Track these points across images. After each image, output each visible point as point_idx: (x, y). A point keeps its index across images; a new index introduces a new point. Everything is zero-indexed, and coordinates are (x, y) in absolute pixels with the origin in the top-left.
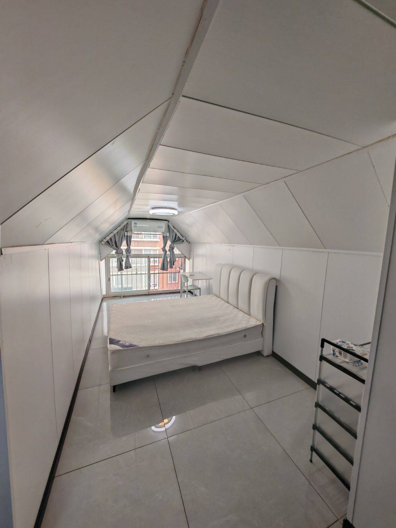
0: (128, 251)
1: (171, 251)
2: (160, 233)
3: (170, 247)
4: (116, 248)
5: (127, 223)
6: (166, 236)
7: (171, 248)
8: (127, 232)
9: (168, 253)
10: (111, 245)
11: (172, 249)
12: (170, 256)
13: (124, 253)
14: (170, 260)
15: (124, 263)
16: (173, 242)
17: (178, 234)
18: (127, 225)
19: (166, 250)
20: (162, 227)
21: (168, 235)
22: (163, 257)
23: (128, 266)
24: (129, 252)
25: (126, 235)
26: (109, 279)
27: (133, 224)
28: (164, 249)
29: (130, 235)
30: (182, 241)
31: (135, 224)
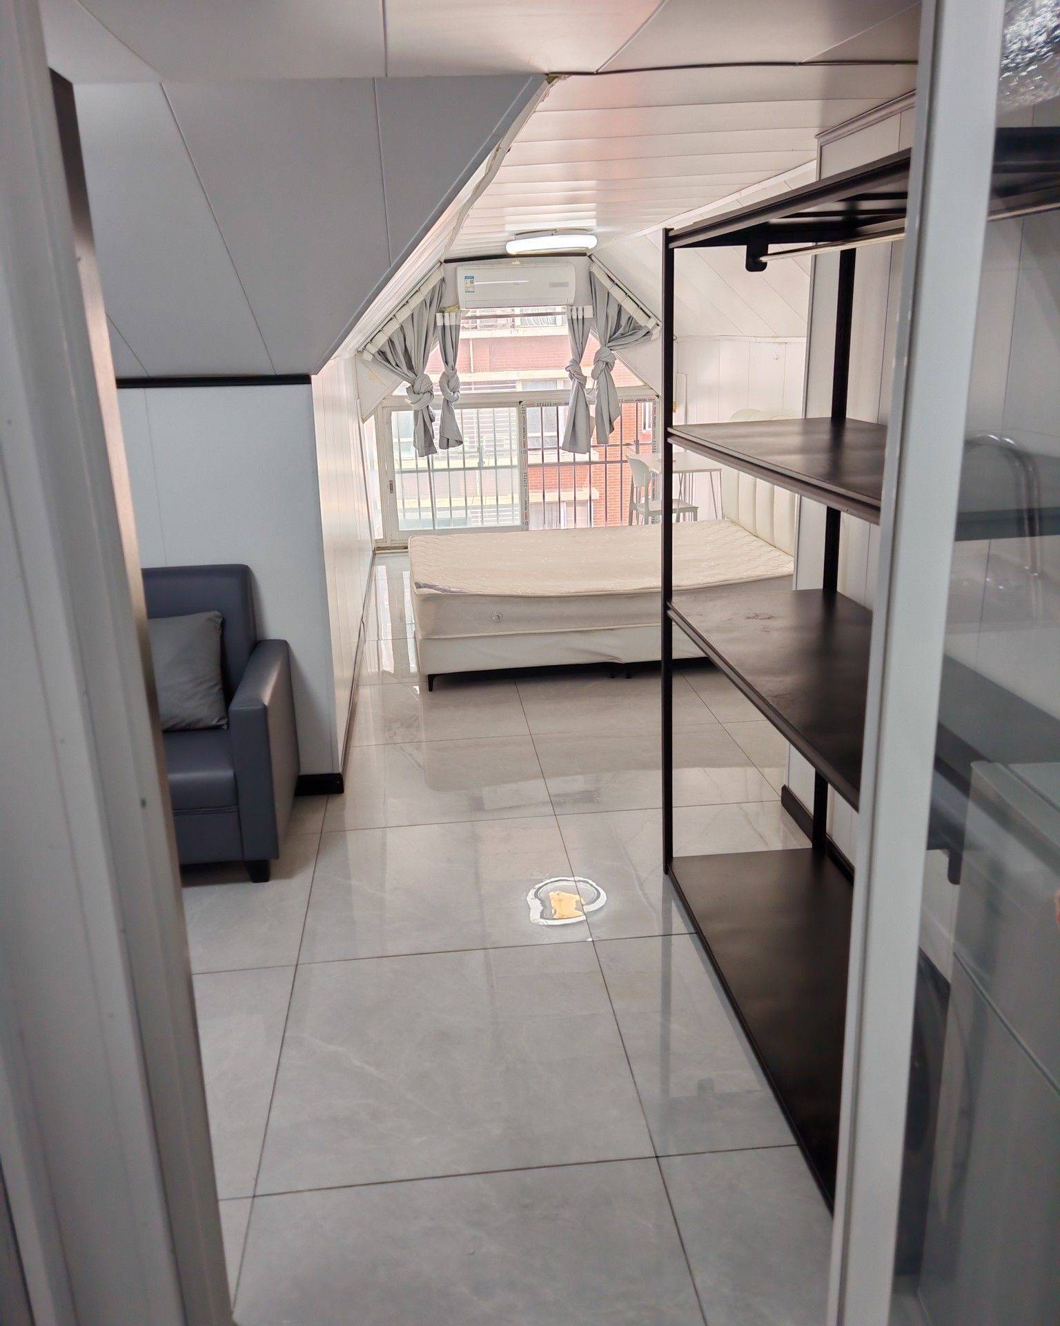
0: (449, 381)
1: (602, 378)
2: (559, 309)
3: (597, 361)
4: (411, 375)
5: (443, 280)
6: (580, 317)
7: (602, 366)
8: (443, 312)
9: (590, 384)
10: (394, 364)
11: (605, 366)
12: (599, 396)
13: (437, 392)
14: (599, 411)
15: (436, 427)
16: (609, 342)
17: (629, 307)
18: (441, 287)
19: (582, 375)
20: (564, 285)
21: (589, 313)
22: (571, 401)
23: (452, 440)
24: (452, 384)
25: (440, 323)
26: (392, 487)
27: (461, 284)
28: (575, 371)
29: (453, 323)
30: (643, 332)
31: (469, 280)
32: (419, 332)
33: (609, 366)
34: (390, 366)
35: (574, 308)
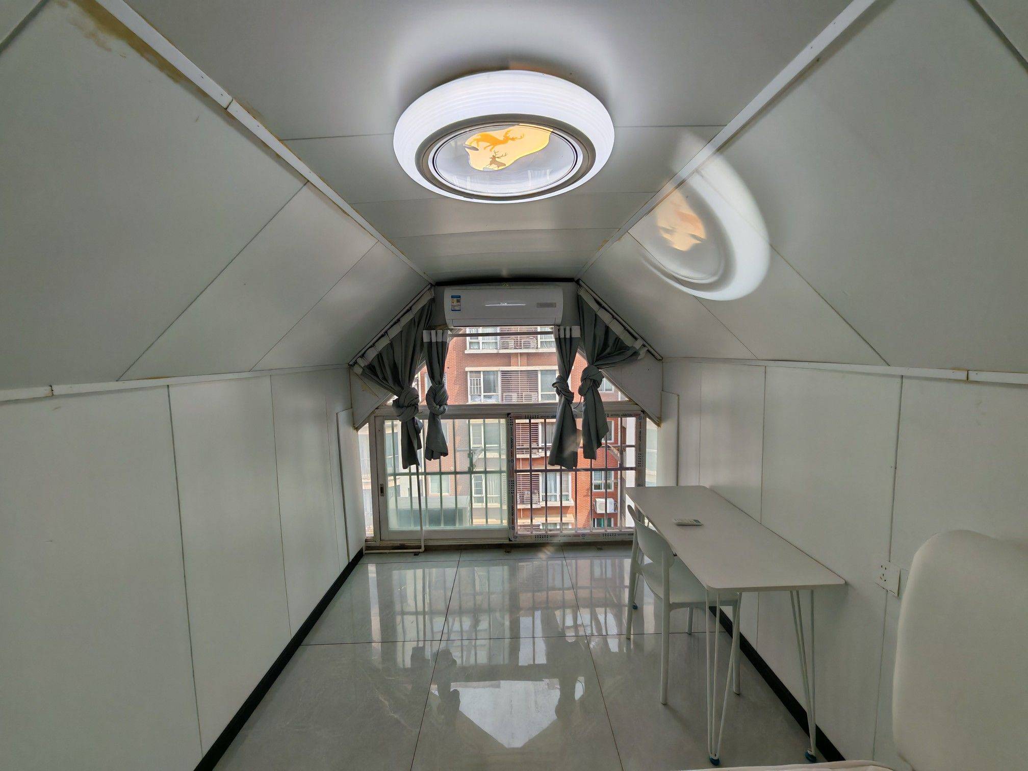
0: (437, 395)
1: (589, 395)
2: (548, 329)
3: (584, 379)
4: (397, 388)
5: (431, 301)
6: (568, 336)
7: (589, 383)
8: (431, 330)
9: (578, 399)
10: (380, 377)
11: (591, 384)
12: (586, 412)
13: (422, 402)
14: (586, 424)
15: (423, 436)
16: (597, 360)
17: (616, 329)
18: (429, 307)
19: (569, 391)
20: (552, 305)
21: (576, 332)
22: (558, 415)
23: (437, 450)
24: (438, 401)
25: (426, 339)
26: (383, 490)
27: (448, 303)
28: (561, 386)
29: (440, 340)
30: (630, 353)
31: (455, 299)
32: (407, 347)
33: (597, 383)
34: (378, 380)
35: (562, 328)
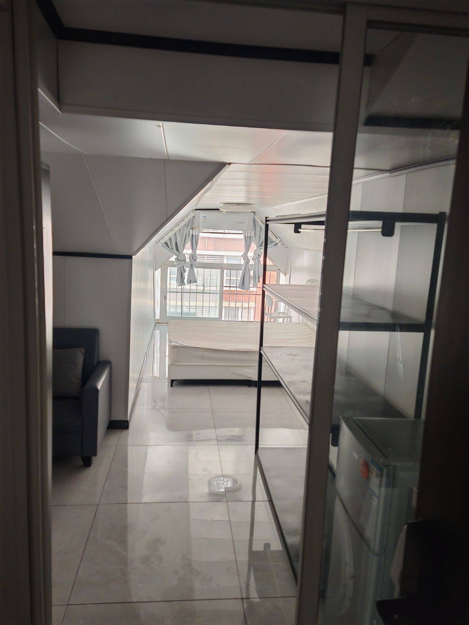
1: (256, 260)
2: (240, 232)
3: (254, 254)
4: (177, 253)
5: (194, 217)
6: (249, 236)
7: (256, 256)
8: (193, 229)
9: (251, 262)
12: (254, 268)
13: (188, 260)
14: (254, 273)
15: (186, 275)
16: (260, 246)
18: (193, 220)
19: (248, 259)
20: (243, 223)
21: (252, 235)
22: (243, 269)
23: (193, 280)
24: (194, 258)
25: (191, 234)
26: (165, 298)
27: (201, 218)
28: (245, 256)
29: (197, 234)
30: (275, 244)
31: (204, 218)
32: (182, 236)
33: (259, 256)
34: (169, 249)
35: (247, 232)
